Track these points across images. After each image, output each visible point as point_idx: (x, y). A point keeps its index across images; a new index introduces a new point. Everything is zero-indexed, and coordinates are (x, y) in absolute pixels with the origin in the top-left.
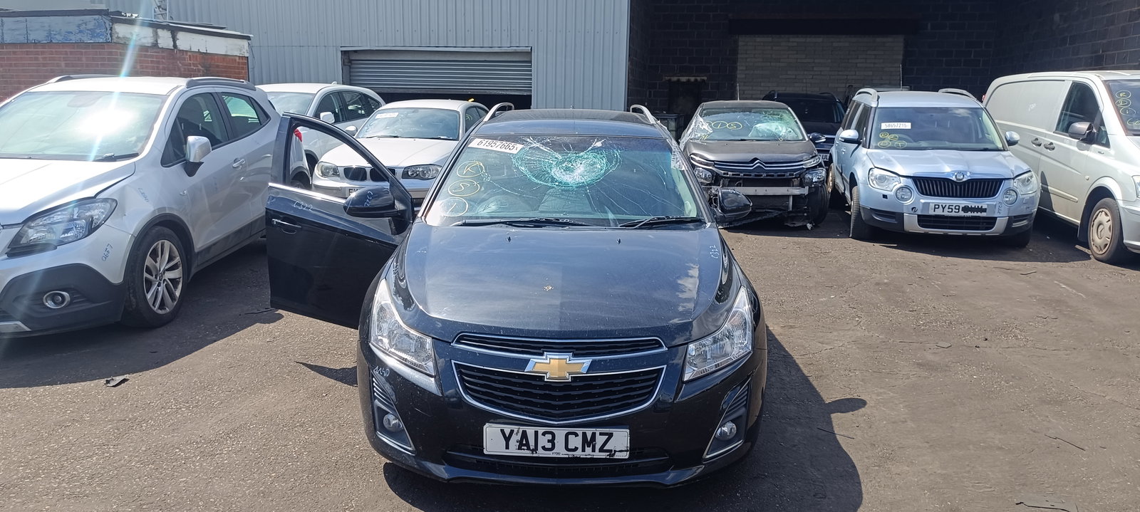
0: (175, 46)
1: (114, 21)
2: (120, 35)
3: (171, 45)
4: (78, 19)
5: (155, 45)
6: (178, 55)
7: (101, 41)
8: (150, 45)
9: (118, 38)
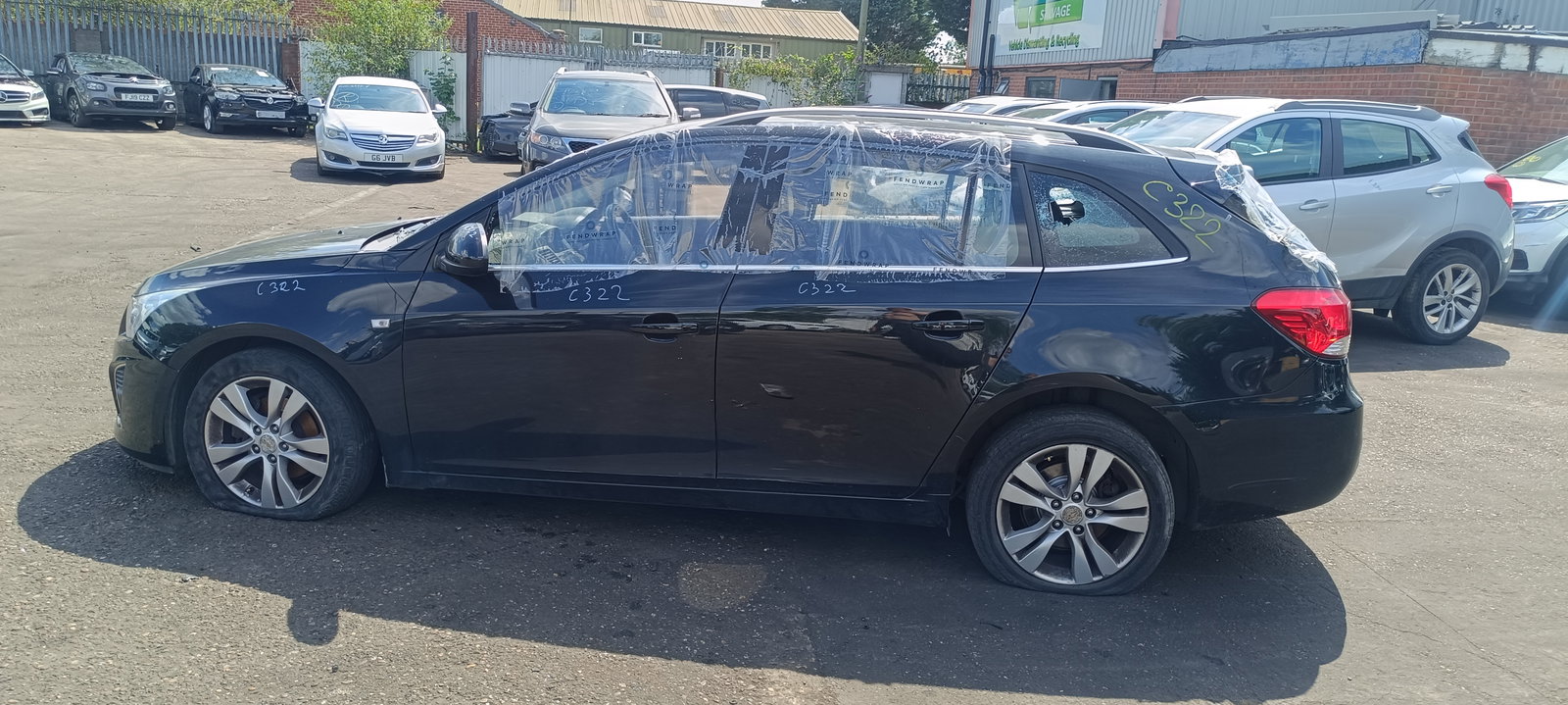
0: (1532, 66)
1: (1434, 35)
2: (1438, 54)
3: (1524, 63)
4: (1395, 36)
5: (1495, 65)
6: (1535, 79)
7: (1411, 61)
8: (1484, 66)
9: (1434, 57)
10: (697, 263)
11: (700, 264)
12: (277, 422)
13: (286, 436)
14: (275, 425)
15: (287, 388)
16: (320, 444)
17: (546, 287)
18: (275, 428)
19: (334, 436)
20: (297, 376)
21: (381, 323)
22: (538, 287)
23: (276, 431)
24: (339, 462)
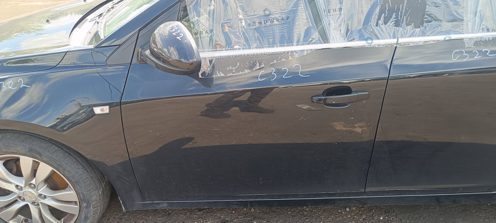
10: (363, 40)
11: (366, 40)
12: (33, 182)
13: (43, 190)
14: (32, 184)
15: (34, 161)
16: (70, 194)
17: (237, 70)
18: (33, 186)
19: (80, 192)
20: (40, 155)
21: (102, 110)
22: (231, 71)
23: (34, 187)
24: (87, 207)
